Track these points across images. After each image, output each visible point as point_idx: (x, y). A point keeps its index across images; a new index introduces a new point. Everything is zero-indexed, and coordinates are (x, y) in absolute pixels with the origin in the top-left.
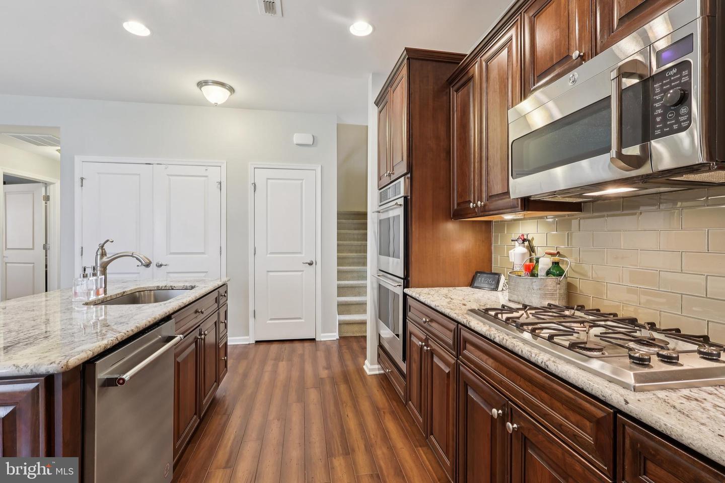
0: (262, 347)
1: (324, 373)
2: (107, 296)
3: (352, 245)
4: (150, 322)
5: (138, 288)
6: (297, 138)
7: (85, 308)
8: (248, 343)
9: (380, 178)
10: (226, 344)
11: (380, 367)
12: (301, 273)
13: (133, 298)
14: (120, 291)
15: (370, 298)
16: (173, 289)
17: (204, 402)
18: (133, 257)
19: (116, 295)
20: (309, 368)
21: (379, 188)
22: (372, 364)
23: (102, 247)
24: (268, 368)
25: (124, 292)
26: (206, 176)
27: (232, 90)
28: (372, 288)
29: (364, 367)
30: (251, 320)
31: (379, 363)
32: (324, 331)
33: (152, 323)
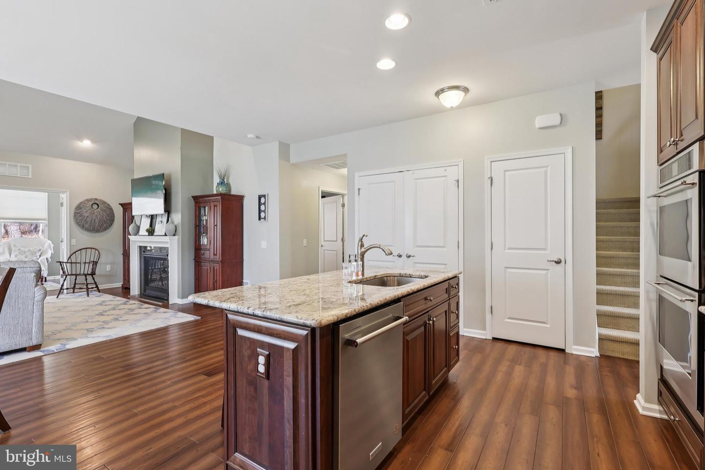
0: (499, 345)
1: (571, 393)
2: (365, 277)
3: (626, 242)
4: (381, 301)
5: (386, 274)
6: (539, 122)
7: (350, 284)
8: (485, 338)
9: (660, 150)
10: (458, 333)
11: (661, 409)
12: (546, 271)
13: (382, 281)
14: (373, 275)
15: (645, 311)
16: (411, 277)
17: (434, 382)
18: (380, 248)
19: (370, 277)
20: (551, 382)
21: (660, 163)
22: (647, 400)
23: (361, 240)
24: (503, 368)
25: (376, 276)
26: (446, 176)
27: (466, 90)
28: (648, 300)
29: (635, 401)
30: (488, 316)
31: (660, 403)
32: (577, 343)
33: (383, 303)
